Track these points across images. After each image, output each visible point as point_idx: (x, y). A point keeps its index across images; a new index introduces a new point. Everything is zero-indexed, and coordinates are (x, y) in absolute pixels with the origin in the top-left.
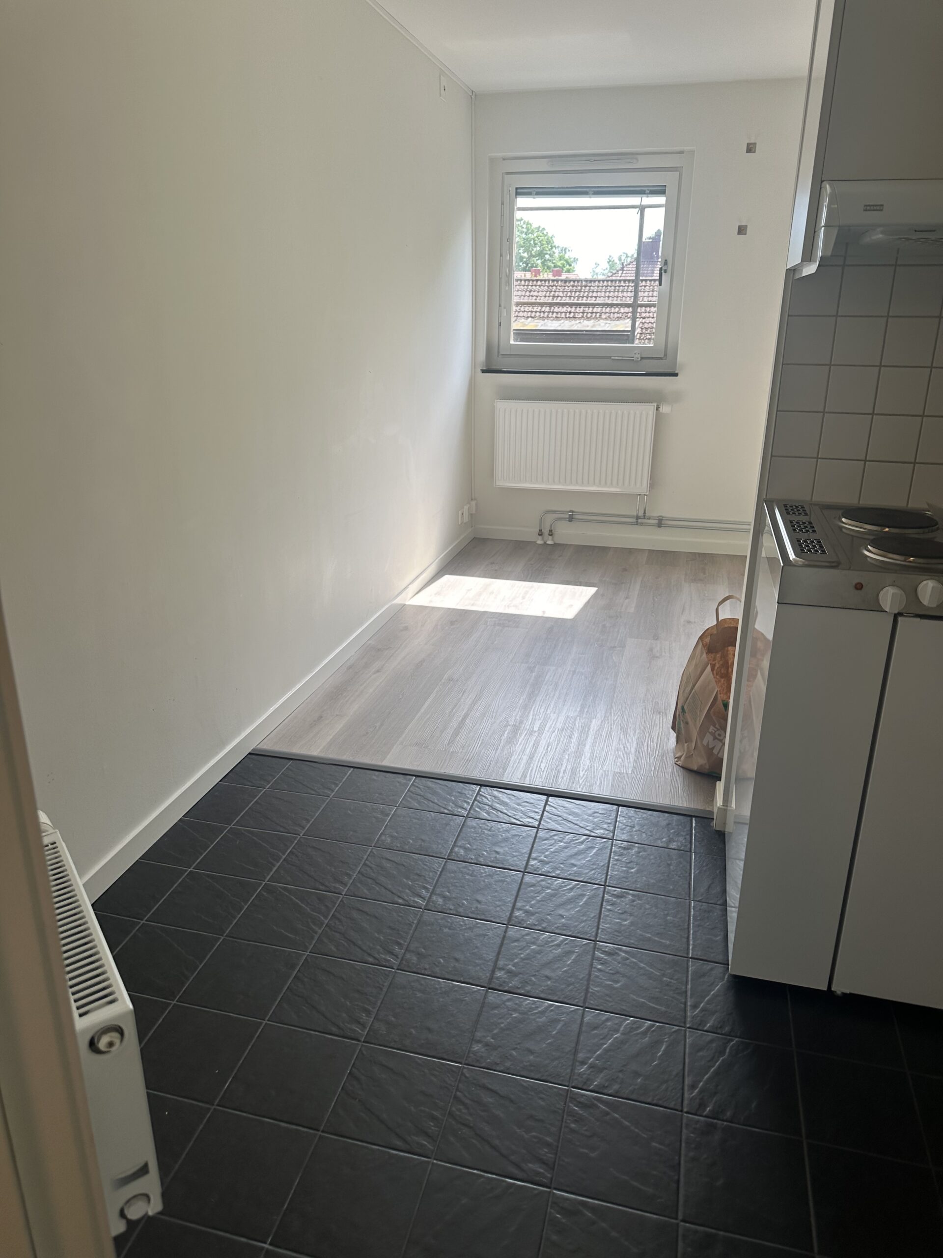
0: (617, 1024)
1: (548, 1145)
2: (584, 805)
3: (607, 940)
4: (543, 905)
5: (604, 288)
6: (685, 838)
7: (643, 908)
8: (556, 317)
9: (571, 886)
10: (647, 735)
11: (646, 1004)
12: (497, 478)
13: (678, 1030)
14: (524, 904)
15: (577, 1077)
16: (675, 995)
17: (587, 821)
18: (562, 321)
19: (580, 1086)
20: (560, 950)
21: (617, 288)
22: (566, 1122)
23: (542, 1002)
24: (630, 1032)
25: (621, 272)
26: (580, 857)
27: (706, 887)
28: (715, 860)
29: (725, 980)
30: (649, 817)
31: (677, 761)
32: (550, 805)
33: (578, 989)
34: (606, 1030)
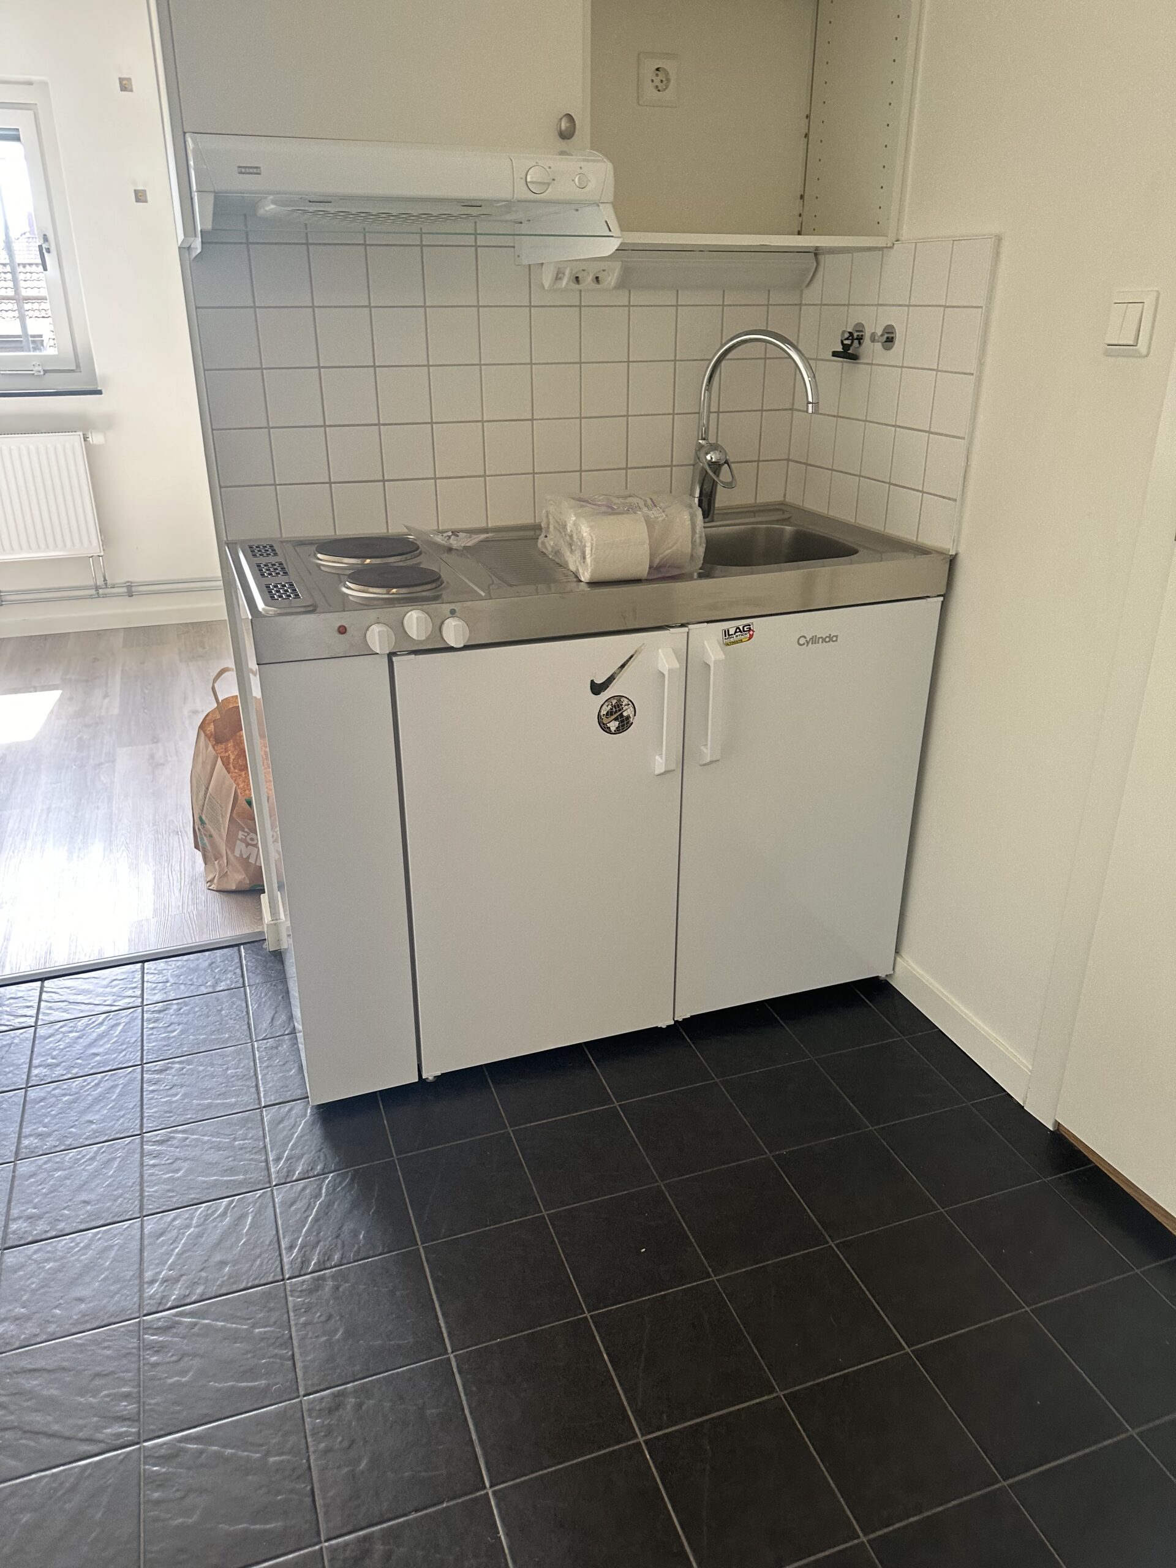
0: (186, 1219)
1: (126, 1396)
2: (96, 976)
3: (158, 1126)
4: (62, 1118)
6: (235, 973)
7: (195, 1072)
9: (96, 1081)
10: (166, 865)
11: (219, 1180)
13: (263, 1193)
14: (35, 1127)
15: (149, 1301)
16: (252, 1156)
17: (103, 994)
19: (154, 1310)
20: (96, 1163)
22: (143, 1359)
23: (84, 1235)
24: (205, 1220)
26: (101, 1043)
27: (270, 1020)
28: (275, 985)
29: (308, 1114)
30: (185, 963)
31: (210, 886)
32: (47, 992)
33: (130, 1199)
34: (176, 1231)
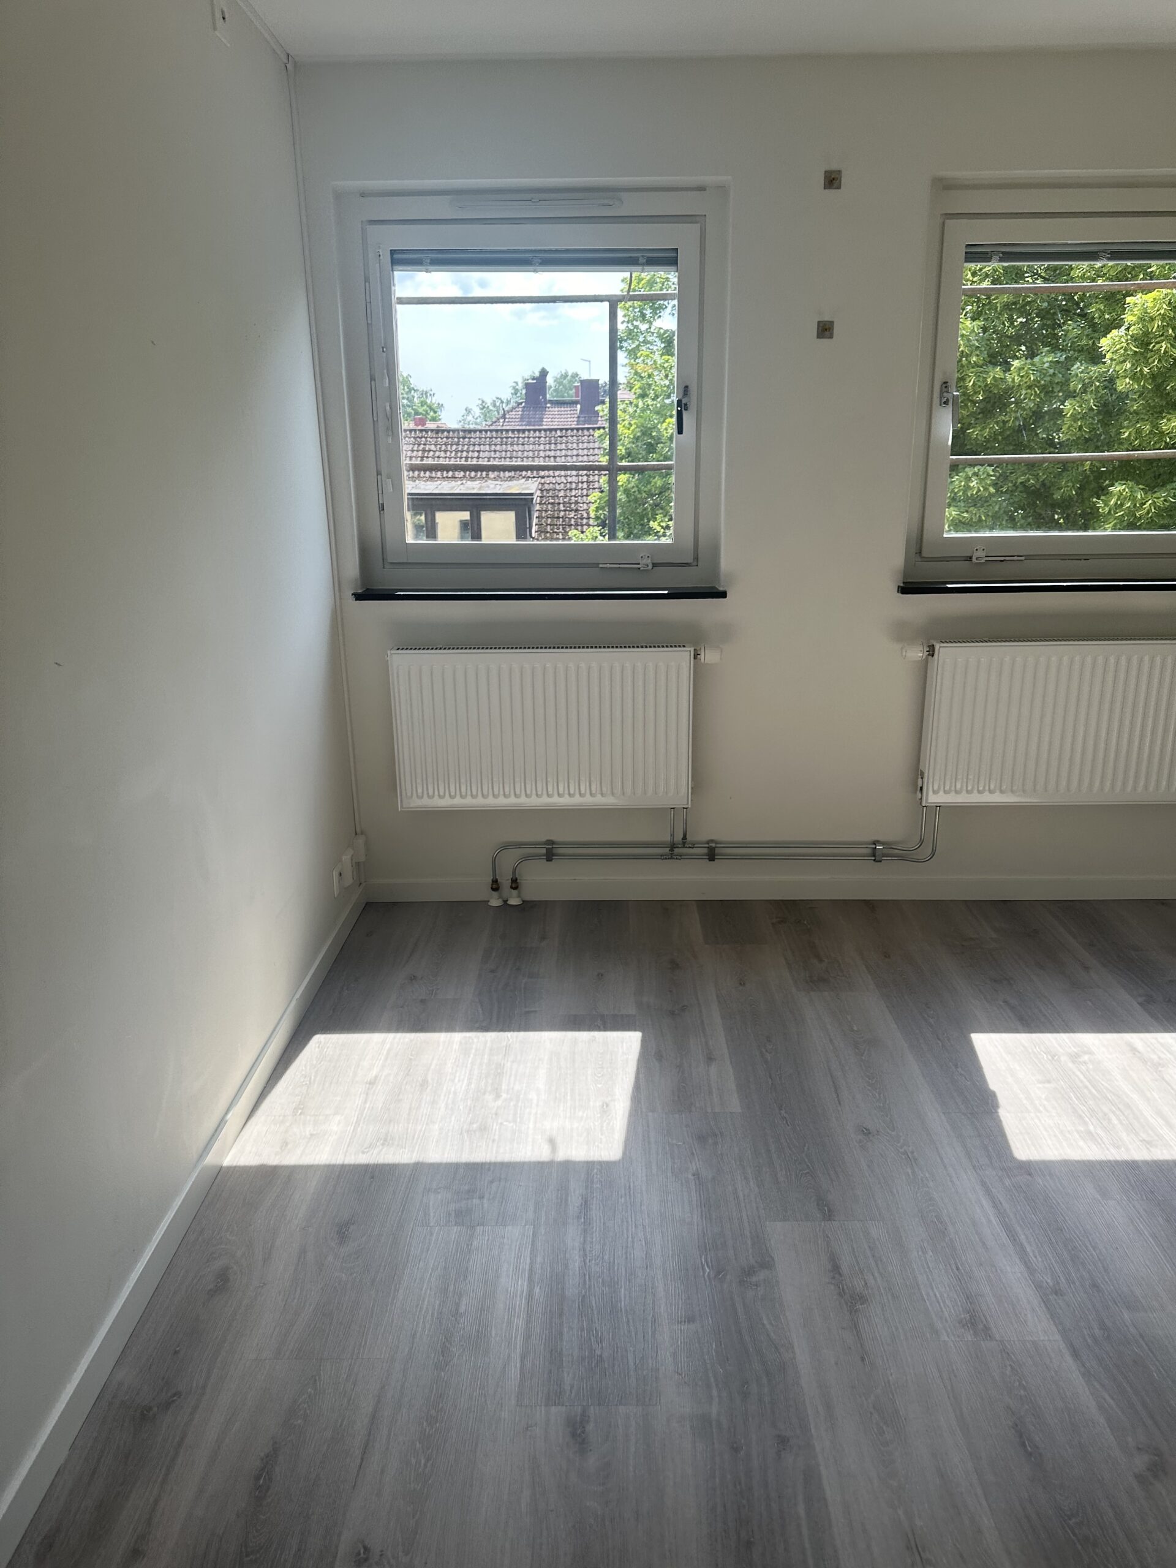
5: (488, 439)
8: (430, 477)
12: (404, 793)
18: (439, 482)
21: (504, 439)
25: (502, 420)
